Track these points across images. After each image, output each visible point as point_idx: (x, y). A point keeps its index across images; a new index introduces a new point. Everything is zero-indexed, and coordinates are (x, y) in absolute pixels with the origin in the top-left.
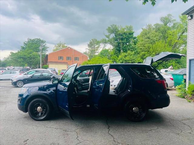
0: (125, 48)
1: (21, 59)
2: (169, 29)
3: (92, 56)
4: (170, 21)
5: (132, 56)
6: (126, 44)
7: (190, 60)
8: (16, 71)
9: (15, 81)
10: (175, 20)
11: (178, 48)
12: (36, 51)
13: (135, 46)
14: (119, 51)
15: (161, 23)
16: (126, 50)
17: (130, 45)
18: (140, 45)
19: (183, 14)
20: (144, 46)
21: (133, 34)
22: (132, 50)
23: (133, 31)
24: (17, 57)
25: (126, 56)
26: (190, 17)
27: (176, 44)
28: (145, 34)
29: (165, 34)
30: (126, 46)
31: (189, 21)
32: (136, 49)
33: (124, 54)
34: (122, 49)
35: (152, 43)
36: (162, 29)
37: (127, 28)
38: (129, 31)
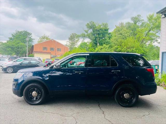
0: (101, 41)
1: (10, 48)
2: (138, 27)
3: (72, 48)
4: (139, 21)
5: (107, 49)
6: (102, 38)
7: (163, 53)
8: (5, 59)
9: (5, 67)
10: (143, 20)
11: (145, 44)
12: (23, 42)
13: (109, 40)
14: (96, 44)
15: (132, 22)
16: (102, 44)
17: (106, 39)
18: (113, 40)
19: (157, 13)
20: (117, 41)
21: (108, 30)
22: (107, 43)
23: (108, 27)
24: (6, 46)
25: (102, 49)
26: (163, 15)
27: (143, 40)
28: (118, 30)
29: (135, 31)
30: (102, 40)
31: (163, 19)
32: (110, 43)
33: (100, 47)
34: (99, 43)
35: (123, 38)
36: (132, 27)
37: (103, 25)
38: (104, 28)
